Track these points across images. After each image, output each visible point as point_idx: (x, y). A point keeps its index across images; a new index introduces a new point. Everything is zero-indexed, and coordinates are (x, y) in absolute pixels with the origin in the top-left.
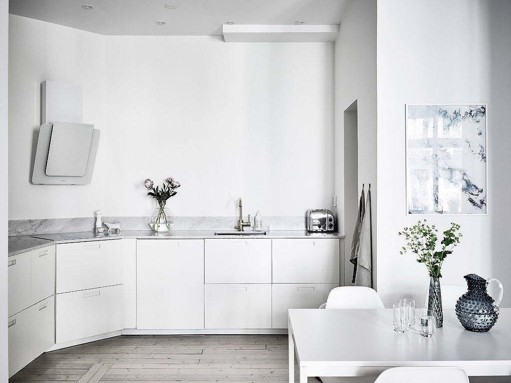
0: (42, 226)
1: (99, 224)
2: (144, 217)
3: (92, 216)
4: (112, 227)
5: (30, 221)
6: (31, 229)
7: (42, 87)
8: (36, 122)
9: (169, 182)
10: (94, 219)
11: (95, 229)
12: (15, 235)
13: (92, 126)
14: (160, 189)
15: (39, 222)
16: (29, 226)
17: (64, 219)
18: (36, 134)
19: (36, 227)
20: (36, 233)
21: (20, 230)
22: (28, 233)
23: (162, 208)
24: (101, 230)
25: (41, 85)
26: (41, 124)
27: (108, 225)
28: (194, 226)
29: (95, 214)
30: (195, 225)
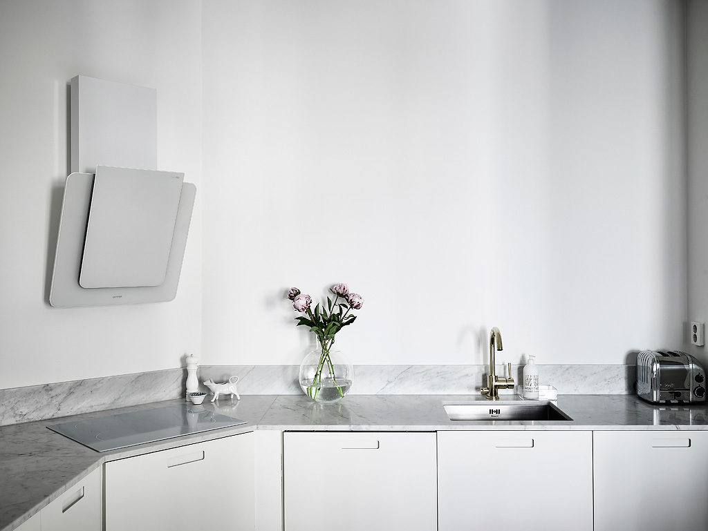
0: (73, 396)
1: (193, 386)
2: (285, 368)
3: (178, 365)
4: (219, 390)
5: (47, 388)
6: (48, 405)
7: (71, 92)
8: (58, 169)
9: (338, 293)
10: (181, 372)
11: (184, 393)
12: (12, 421)
13: (179, 176)
14: (321, 311)
15: (67, 387)
16: (45, 399)
17: (120, 377)
18: (57, 195)
19: (60, 399)
20: (60, 414)
21: (24, 410)
22: (42, 415)
23: (325, 352)
24: (199, 400)
25: (69, 88)
26: (69, 172)
27: (213, 386)
28: (388, 386)
29: (184, 360)
30: (393, 384)
